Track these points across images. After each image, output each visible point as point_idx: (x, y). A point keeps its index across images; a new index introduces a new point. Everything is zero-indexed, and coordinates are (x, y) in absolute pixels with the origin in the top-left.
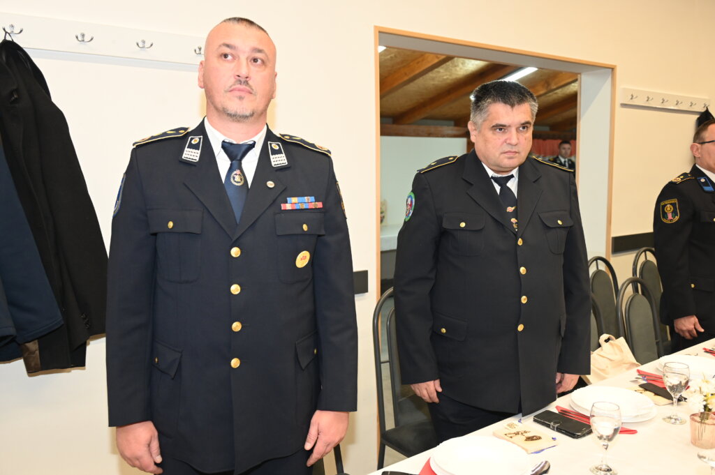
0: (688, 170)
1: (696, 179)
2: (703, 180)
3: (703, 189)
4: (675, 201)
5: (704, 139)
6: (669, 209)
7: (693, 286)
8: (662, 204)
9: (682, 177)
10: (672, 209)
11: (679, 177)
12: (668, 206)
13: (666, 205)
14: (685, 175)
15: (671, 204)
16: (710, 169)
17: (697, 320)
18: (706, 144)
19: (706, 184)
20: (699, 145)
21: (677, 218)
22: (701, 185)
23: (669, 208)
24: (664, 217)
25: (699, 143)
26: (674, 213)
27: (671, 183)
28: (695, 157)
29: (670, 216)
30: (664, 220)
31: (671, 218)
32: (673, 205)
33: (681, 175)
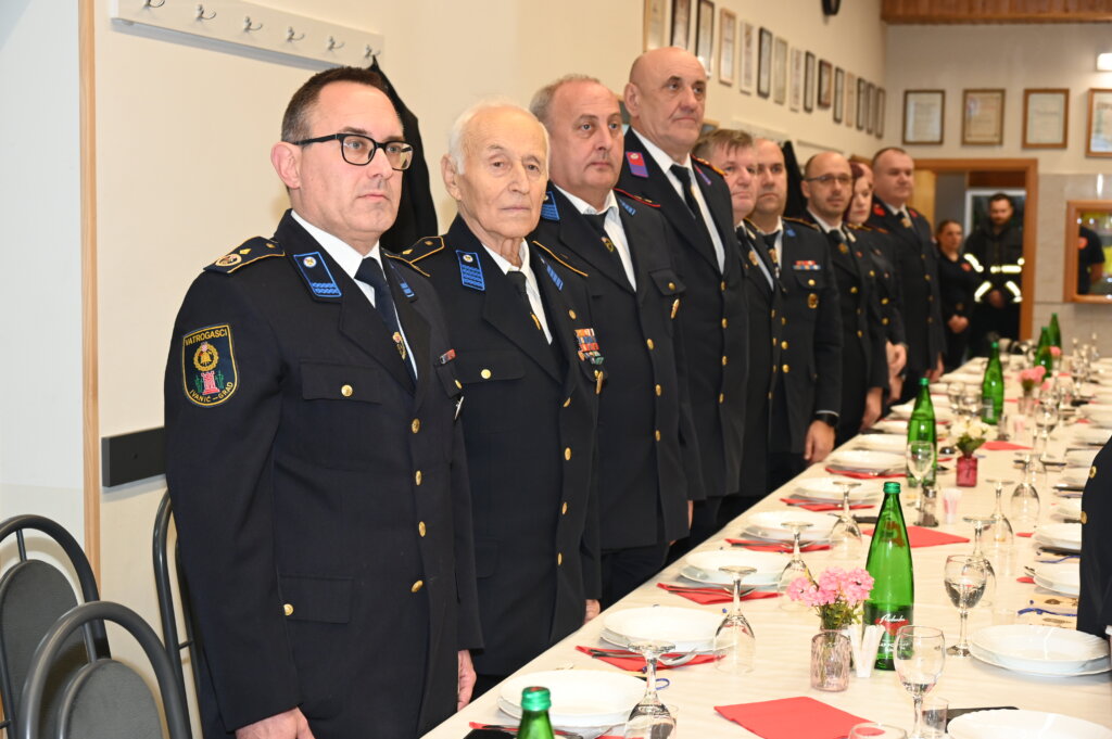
0: (268, 230)
1: (289, 257)
2: (310, 262)
3: (309, 290)
4: (223, 331)
5: (307, 130)
6: (205, 358)
7: (288, 609)
8: (187, 341)
9: (246, 251)
10: (216, 358)
11: (236, 251)
12: (205, 347)
13: (198, 344)
14: (256, 244)
15: (212, 341)
16: (330, 227)
17: (303, 721)
18: (316, 145)
19: (318, 274)
20: (296, 150)
21: (231, 388)
22: (303, 278)
23: (207, 356)
24: (191, 387)
25: (296, 143)
26: (222, 369)
27: (212, 272)
28: (288, 188)
29: (210, 384)
30: (194, 398)
31: (214, 388)
32: (218, 343)
33: (243, 246)
